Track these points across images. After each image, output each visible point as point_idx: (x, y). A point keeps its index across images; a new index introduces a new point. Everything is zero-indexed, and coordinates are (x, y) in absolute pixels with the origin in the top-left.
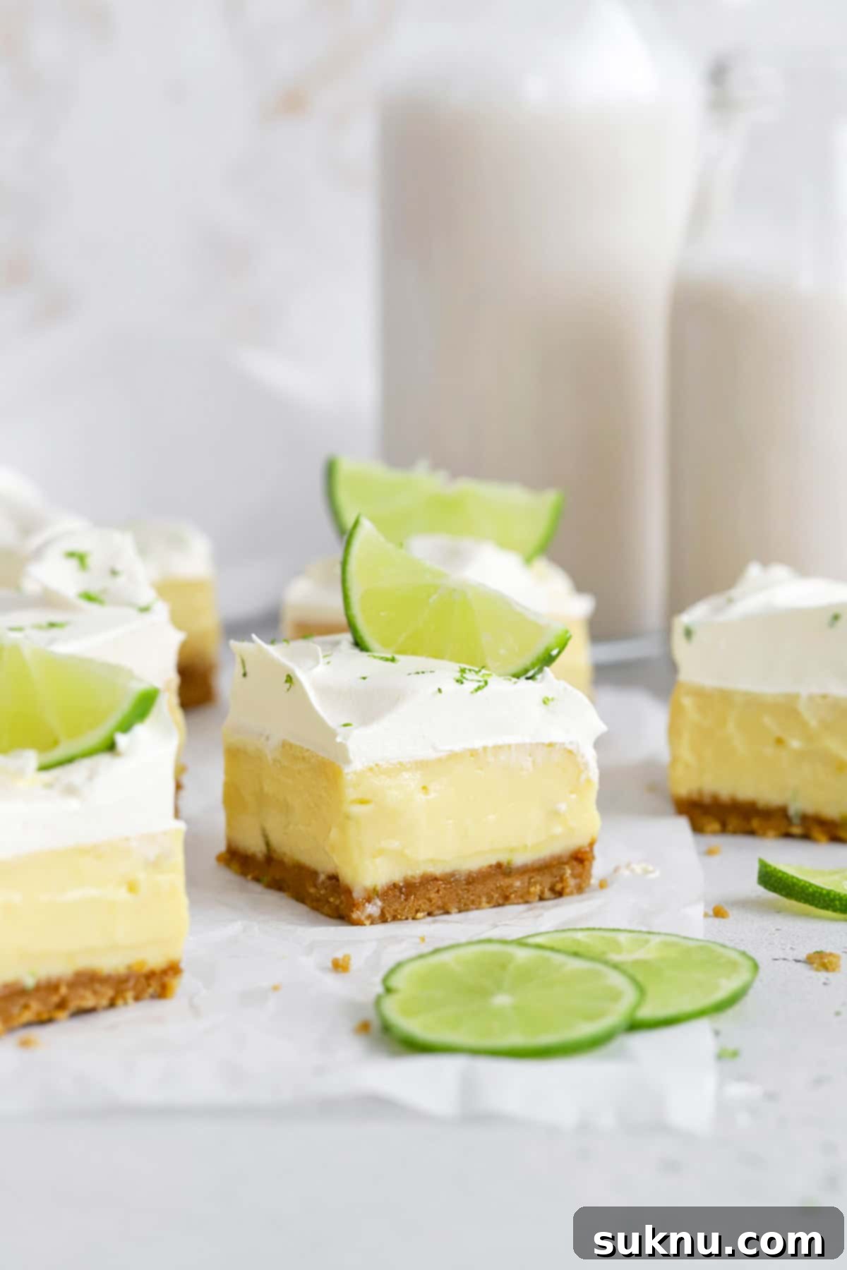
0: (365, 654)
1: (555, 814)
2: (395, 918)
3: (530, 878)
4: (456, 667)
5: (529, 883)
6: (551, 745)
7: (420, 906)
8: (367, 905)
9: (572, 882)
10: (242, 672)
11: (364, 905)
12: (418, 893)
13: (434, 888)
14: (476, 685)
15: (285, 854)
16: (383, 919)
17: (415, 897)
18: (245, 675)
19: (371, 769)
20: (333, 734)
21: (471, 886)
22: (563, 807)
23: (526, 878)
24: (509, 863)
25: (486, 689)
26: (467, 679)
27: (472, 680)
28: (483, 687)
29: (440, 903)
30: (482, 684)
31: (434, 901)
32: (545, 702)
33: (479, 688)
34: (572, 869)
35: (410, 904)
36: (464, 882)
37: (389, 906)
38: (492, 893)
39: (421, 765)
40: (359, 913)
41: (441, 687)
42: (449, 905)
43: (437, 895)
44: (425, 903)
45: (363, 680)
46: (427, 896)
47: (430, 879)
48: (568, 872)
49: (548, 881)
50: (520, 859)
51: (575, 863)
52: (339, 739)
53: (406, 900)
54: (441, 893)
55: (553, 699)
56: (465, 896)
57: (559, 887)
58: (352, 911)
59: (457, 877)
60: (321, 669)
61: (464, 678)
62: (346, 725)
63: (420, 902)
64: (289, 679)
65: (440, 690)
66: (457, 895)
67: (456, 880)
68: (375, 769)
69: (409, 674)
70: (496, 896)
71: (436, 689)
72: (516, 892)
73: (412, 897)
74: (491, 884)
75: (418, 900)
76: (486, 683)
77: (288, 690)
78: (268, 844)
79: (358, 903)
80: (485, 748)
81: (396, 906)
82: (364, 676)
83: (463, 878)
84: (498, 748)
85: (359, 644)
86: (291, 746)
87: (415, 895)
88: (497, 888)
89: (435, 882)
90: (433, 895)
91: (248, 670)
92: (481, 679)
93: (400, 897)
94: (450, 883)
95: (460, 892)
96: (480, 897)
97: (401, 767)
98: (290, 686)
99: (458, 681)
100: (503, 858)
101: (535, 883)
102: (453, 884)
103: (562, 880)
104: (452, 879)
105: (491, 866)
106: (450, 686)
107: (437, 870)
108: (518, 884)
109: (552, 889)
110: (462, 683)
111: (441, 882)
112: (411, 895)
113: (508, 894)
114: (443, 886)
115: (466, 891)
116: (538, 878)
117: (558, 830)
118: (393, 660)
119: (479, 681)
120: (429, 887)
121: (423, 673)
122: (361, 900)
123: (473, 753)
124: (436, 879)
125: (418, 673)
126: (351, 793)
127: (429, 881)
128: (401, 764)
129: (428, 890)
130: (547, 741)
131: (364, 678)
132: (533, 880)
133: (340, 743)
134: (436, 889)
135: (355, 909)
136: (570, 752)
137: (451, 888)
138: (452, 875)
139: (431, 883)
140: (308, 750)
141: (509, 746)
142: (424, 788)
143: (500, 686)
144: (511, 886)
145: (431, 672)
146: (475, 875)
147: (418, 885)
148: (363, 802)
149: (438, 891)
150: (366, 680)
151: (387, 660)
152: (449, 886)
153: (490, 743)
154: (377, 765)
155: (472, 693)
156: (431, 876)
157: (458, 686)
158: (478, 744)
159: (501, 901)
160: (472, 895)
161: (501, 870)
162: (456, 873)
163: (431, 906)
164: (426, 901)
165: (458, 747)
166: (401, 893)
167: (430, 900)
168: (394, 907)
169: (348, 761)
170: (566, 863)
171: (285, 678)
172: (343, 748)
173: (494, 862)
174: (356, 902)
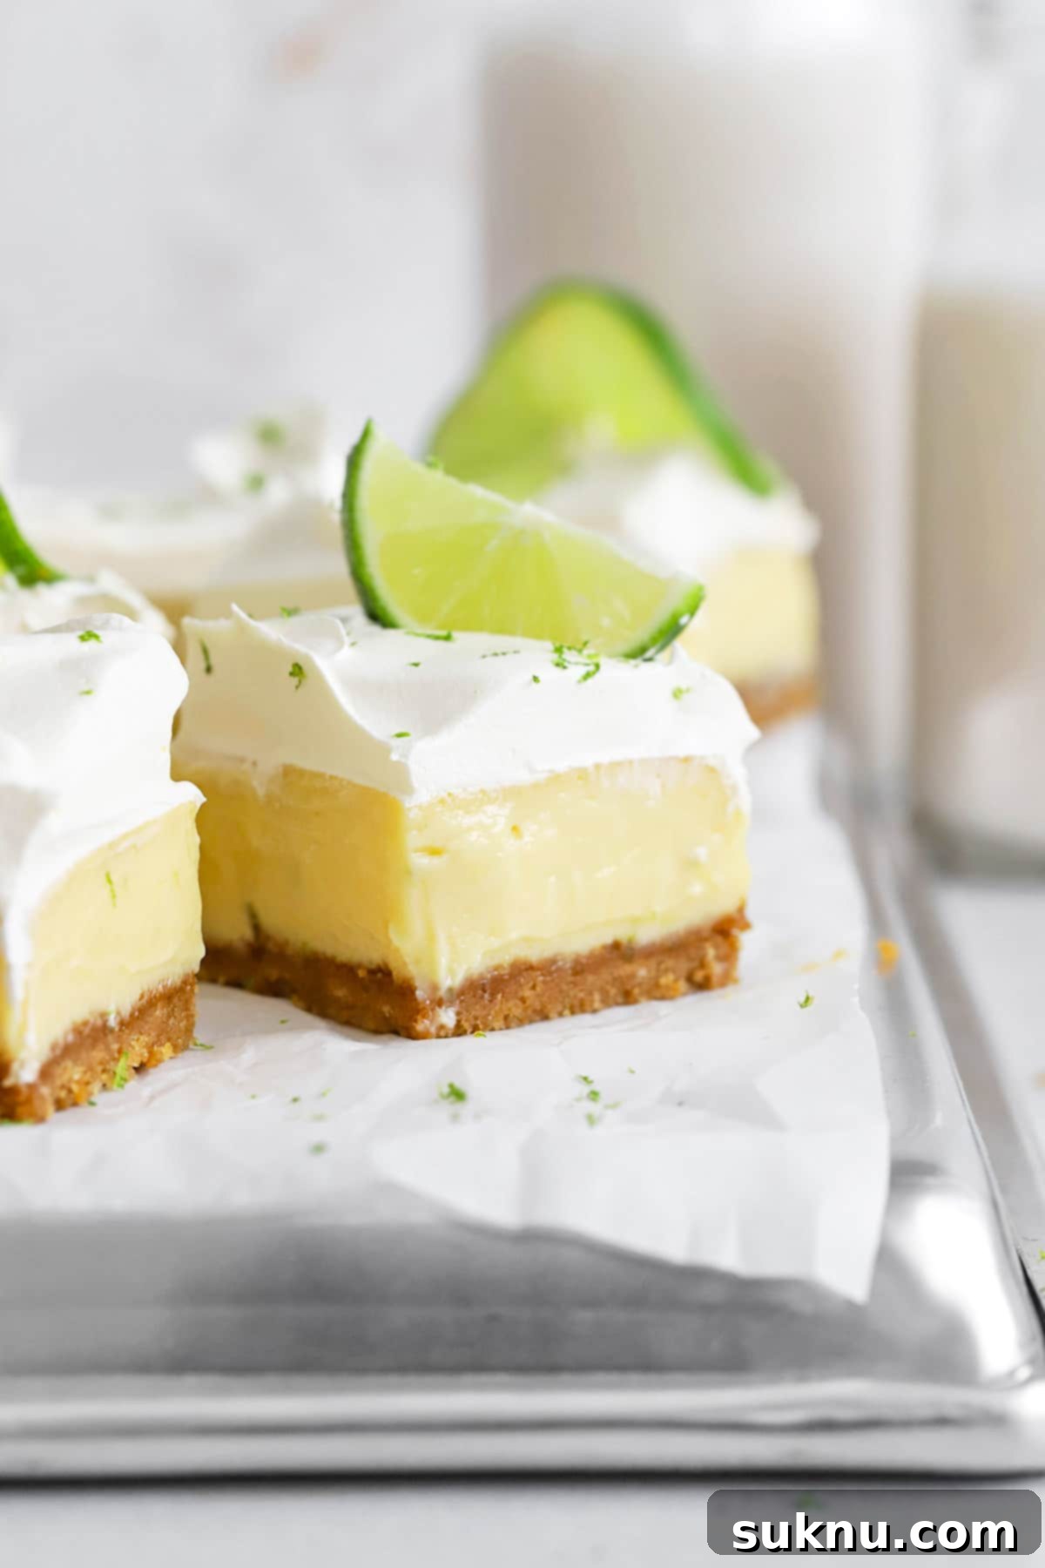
0: (390, 633)
1: (691, 865)
2: (475, 1029)
3: (659, 964)
4: (549, 646)
5: (658, 970)
6: (687, 760)
7: (510, 1009)
8: (437, 1009)
9: (717, 969)
10: (203, 665)
11: (433, 1010)
12: (507, 990)
13: (528, 983)
14: (582, 670)
15: (287, 943)
16: (459, 1031)
17: (503, 997)
18: (209, 670)
19: (442, 801)
20: (385, 749)
21: (578, 978)
22: (702, 853)
23: (653, 963)
24: (630, 941)
25: (597, 676)
26: (569, 662)
27: (577, 663)
28: (594, 673)
29: (538, 1006)
30: (592, 668)
31: (528, 1002)
32: (677, 694)
33: (588, 676)
34: (716, 947)
35: (497, 1008)
36: (570, 972)
37: (467, 1011)
38: (608, 987)
39: (508, 792)
40: (427, 1022)
41: (536, 675)
42: (549, 1007)
43: (532, 992)
44: (516, 1006)
45: (414, 667)
46: (520, 994)
47: (523, 967)
48: (711, 952)
49: (684, 966)
50: (646, 934)
51: (719, 939)
52: (394, 757)
53: (491, 1001)
54: (538, 989)
55: (688, 690)
56: (572, 993)
57: (699, 976)
58: (416, 1021)
59: (560, 963)
60: (346, 653)
61: (564, 660)
62: (399, 735)
63: (511, 1004)
64: (297, 670)
65: (536, 679)
66: (561, 991)
67: (559, 970)
68: (448, 801)
69: (484, 657)
70: (613, 991)
71: (531, 678)
72: (640, 985)
73: (499, 996)
74: (605, 975)
75: (507, 1000)
76: (597, 666)
77: (297, 687)
78: (257, 928)
79: (424, 1008)
80: (597, 766)
81: (477, 1011)
82: (416, 661)
83: (568, 965)
84: (616, 765)
85: (377, 616)
86: (301, 773)
87: (503, 993)
88: (615, 979)
89: (530, 972)
90: (527, 993)
91: (214, 661)
92: (588, 661)
93: (482, 997)
94: (550, 973)
95: (565, 987)
96: (590, 993)
97: (484, 798)
98: (300, 682)
99: (558, 665)
100: (621, 933)
101: (666, 971)
102: (555, 975)
103: (702, 964)
104: (553, 968)
105: (605, 947)
106: (549, 673)
107: (534, 954)
108: (642, 972)
109: (690, 979)
110: (565, 667)
111: (539, 973)
112: (498, 992)
113: (629, 987)
114: (541, 978)
115: (572, 986)
116: (670, 963)
117: (697, 889)
118: (448, 638)
119: (587, 665)
120: (522, 980)
121: (504, 654)
122: (428, 1002)
123: (581, 774)
124: (530, 968)
125: (496, 655)
126: (412, 839)
127: (521, 970)
128: (483, 792)
129: (521, 986)
130: (682, 753)
131: (416, 665)
132: (663, 967)
133: (398, 763)
134: (531, 984)
135: (419, 1017)
136: (712, 770)
137: (553, 981)
138: (553, 961)
139: (525, 974)
140: (332, 777)
141: (631, 762)
142: (515, 829)
143: (617, 673)
144: (632, 976)
145: (516, 652)
146: (584, 961)
147: (506, 977)
148: (434, 852)
149: (534, 987)
150: (421, 667)
151: (437, 638)
152: (548, 978)
153: (605, 757)
154: (450, 794)
155: (579, 682)
156: (525, 963)
157: (558, 670)
158: (588, 760)
159: (620, 999)
160: (581, 991)
161: (619, 952)
162: (559, 958)
163: (525, 1009)
164: (519, 1003)
165: (562, 766)
166: (484, 991)
167: (523, 1000)
168: (473, 1013)
169: (408, 789)
170: (706, 940)
171: (290, 669)
172: (401, 771)
173: (608, 939)
174: (421, 1006)
